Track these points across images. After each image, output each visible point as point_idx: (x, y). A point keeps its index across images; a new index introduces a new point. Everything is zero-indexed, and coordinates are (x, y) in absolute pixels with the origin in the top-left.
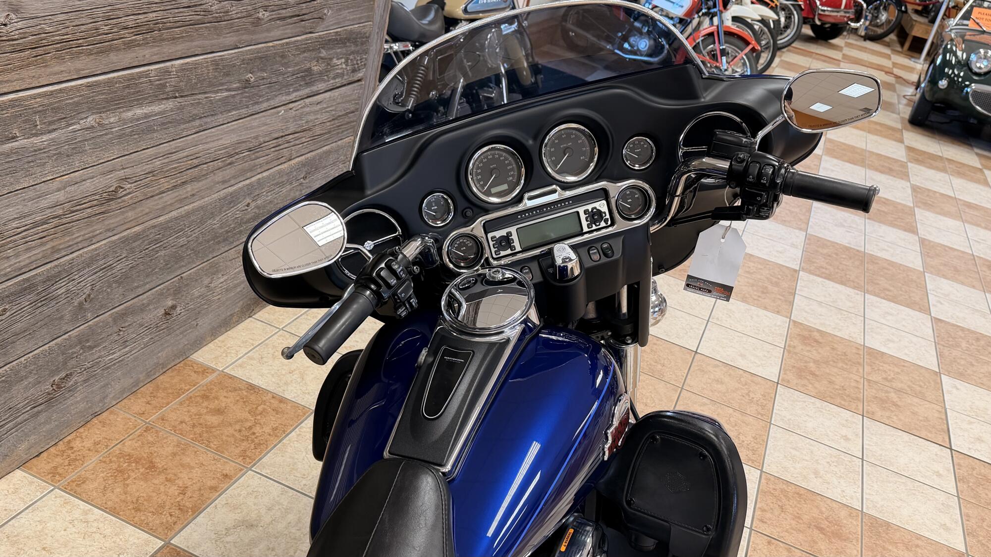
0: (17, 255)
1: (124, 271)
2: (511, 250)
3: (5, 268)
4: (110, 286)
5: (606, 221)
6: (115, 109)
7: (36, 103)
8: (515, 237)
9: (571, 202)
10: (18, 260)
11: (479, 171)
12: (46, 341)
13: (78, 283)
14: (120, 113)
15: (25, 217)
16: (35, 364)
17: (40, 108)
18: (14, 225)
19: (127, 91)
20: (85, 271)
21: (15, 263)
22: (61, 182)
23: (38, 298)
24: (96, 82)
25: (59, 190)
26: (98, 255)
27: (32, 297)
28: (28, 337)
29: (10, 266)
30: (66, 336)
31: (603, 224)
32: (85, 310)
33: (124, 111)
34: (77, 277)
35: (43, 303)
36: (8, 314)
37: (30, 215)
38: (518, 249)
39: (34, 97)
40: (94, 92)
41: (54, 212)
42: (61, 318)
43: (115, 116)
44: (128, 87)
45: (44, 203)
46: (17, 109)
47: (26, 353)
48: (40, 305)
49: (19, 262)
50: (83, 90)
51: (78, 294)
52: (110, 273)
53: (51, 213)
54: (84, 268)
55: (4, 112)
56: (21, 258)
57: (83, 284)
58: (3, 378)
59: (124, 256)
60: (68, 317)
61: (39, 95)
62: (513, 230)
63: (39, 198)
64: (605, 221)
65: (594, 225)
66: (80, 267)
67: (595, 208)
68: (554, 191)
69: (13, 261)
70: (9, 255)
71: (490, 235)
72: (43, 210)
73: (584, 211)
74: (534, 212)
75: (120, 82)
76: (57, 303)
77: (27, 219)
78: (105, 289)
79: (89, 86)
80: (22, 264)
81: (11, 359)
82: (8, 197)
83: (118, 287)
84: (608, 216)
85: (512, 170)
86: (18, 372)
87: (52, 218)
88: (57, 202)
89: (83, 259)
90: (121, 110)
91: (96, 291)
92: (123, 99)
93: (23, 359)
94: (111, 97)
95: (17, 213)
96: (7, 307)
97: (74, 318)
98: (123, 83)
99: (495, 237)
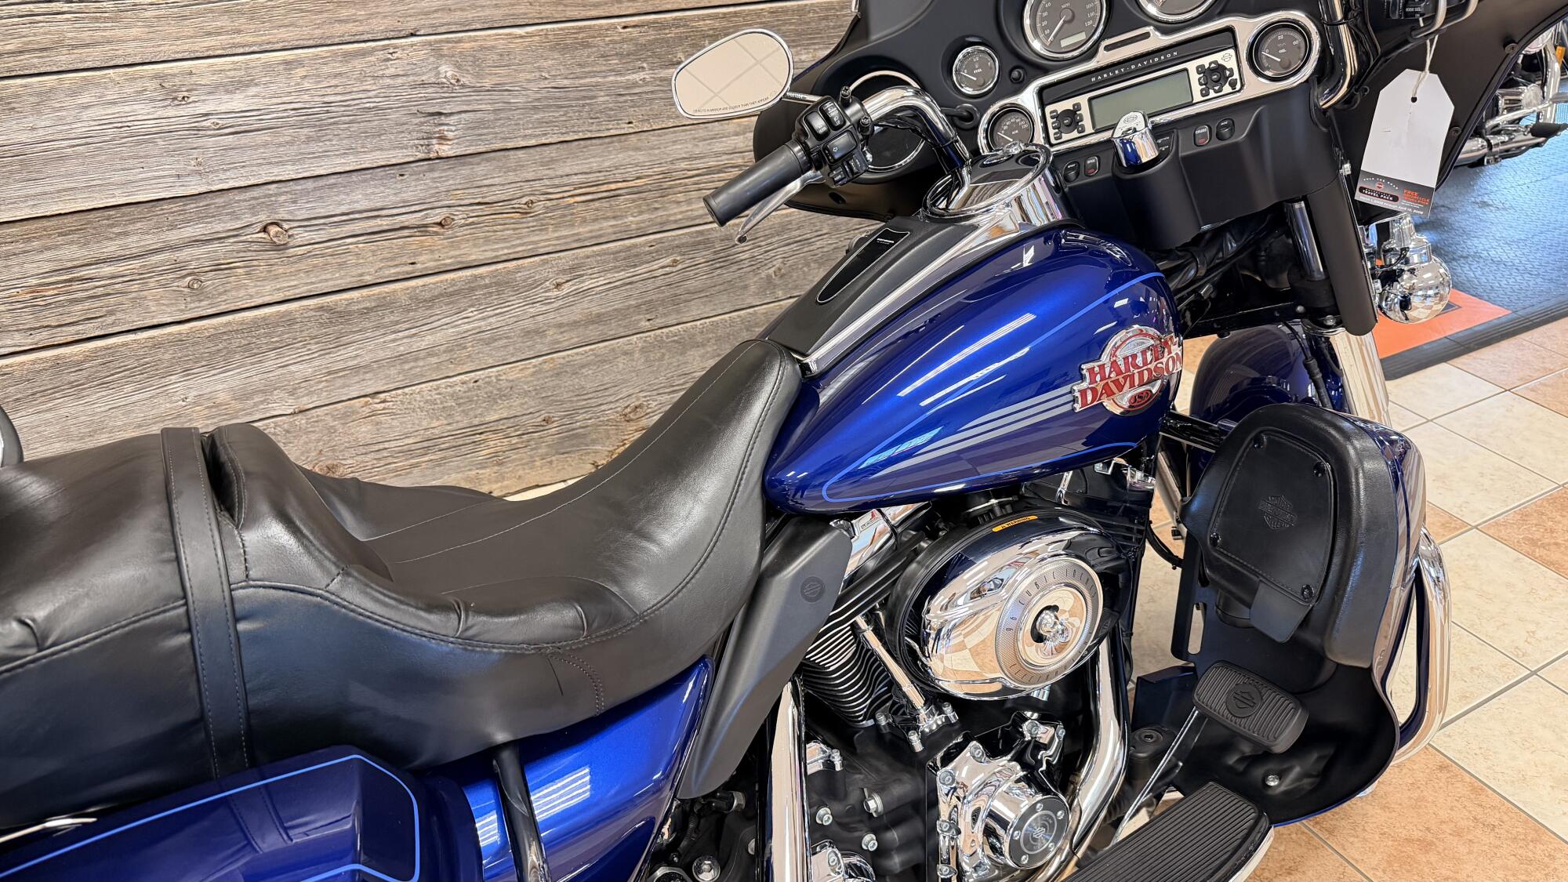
0: (689, 202)
1: (825, 250)
2: (1079, 132)
3: (675, 214)
4: (807, 265)
5: (1233, 85)
6: (808, 45)
7: (706, 25)
8: (1085, 111)
9: (1175, 53)
10: (690, 208)
11: (1045, 14)
12: (726, 310)
13: (766, 252)
14: (815, 50)
15: (696, 159)
16: (713, 333)
17: (711, 32)
18: (683, 165)
19: (824, 23)
20: (774, 240)
21: (687, 211)
22: (739, 125)
23: (716, 257)
24: (781, 8)
25: (737, 134)
26: (790, 223)
27: (708, 254)
28: (705, 299)
29: (681, 212)
30: (751, 310)
31: (1227, 89)
32: (775, 286)
33: (820, 48)
34: (763, 243)
35: (722, 264)
36: (680, 267)
37: (702, 158)
38: (1089, 129)
39: (703, 18)
40: (778, 20)
41: (732, 159)
42: (746, 287)
43: (808, 53)
44: (826, 18)
45: (718, 147)
46: (682, 30)
47: (702, 316)
48: (718, 265)
49: (691, 210)
50: (764, 16)
51: (766, 265)
52: (806, 249)
53: (728, 160)
54: (773, 236)
55: (667, 31)
56: (694, 206)
57: (771, 254)
58: (676, 338)
59: (825, 231)
60: (753, 288)
61: (709, 16)
62: (1083, 100)
63: (712, 139)
64: (1230, 84)
65: (1211, 91)
66: (767, 232)
67: (1215, 62)
68: (1146, 36)
69: (684, 208)
70: (678, 200)
71: (1049, 109)
72: (717, 155)
73: (1197, 68)
74: (1117, 72)
75: (815, 12)
76: (739, 269)
77: (698, 161)
78: (800, 266)
79: (772, 12)
80: (696, 213)
81: (685, 320)
82: (675, 132)
83: (819, 268)
84: (1236, 76)
85: (1093, 9)
86: (694, 335)
87: (732, 167)
88: (735, 148)
89: (770, 223)
90: (817, 47)
91: (790, 266)
92: (819, 33)
93: (698, 323)
94: (803, 30)
95: (686, 153)
96: (678, 258)
97: (761, 292)
98: (818, 13)
99: (1055, 111)
